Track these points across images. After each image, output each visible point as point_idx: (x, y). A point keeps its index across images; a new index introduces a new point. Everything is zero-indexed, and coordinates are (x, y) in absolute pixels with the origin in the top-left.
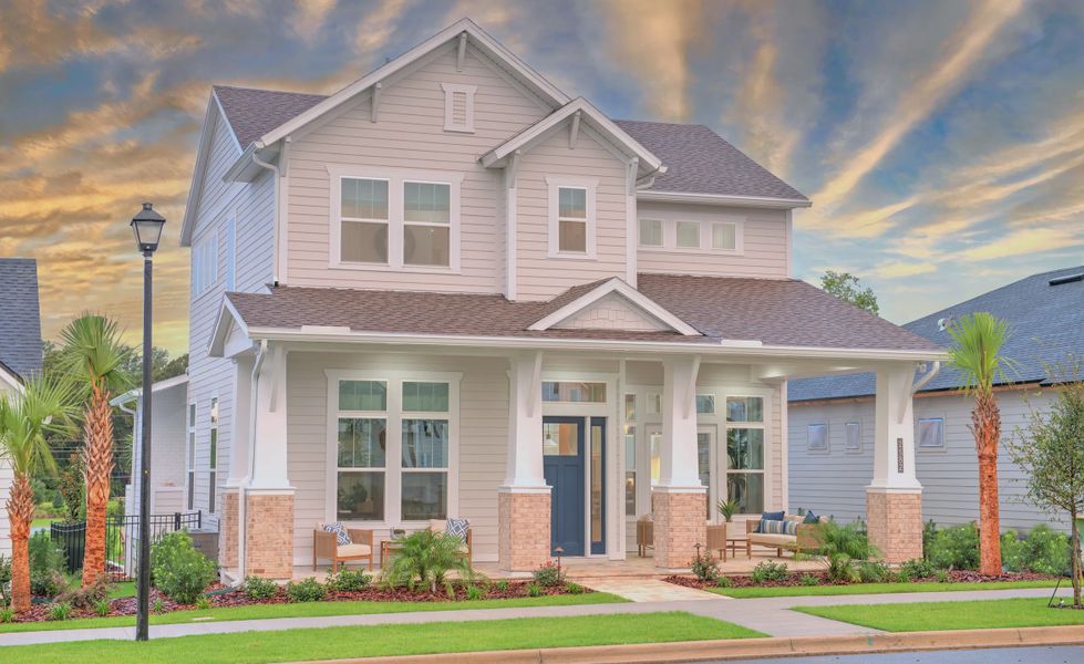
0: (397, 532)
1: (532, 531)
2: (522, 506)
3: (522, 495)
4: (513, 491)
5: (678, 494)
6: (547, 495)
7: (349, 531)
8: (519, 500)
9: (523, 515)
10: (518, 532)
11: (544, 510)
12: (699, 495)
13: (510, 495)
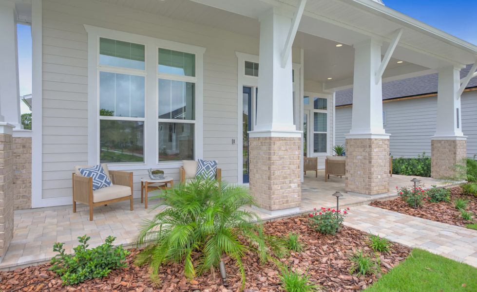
0: (155, 173)
1: (288, 171)
2: (280, 149)
3: (280, 139)
4: (273, 135)
5: (376, 140)
6: (300, 139)
7: (110, 172)
8: (278, 144)
9: (281, 158)
10: (277, 173)
11: (297, 153)
12: (385, 140)
13: (270, 138)
